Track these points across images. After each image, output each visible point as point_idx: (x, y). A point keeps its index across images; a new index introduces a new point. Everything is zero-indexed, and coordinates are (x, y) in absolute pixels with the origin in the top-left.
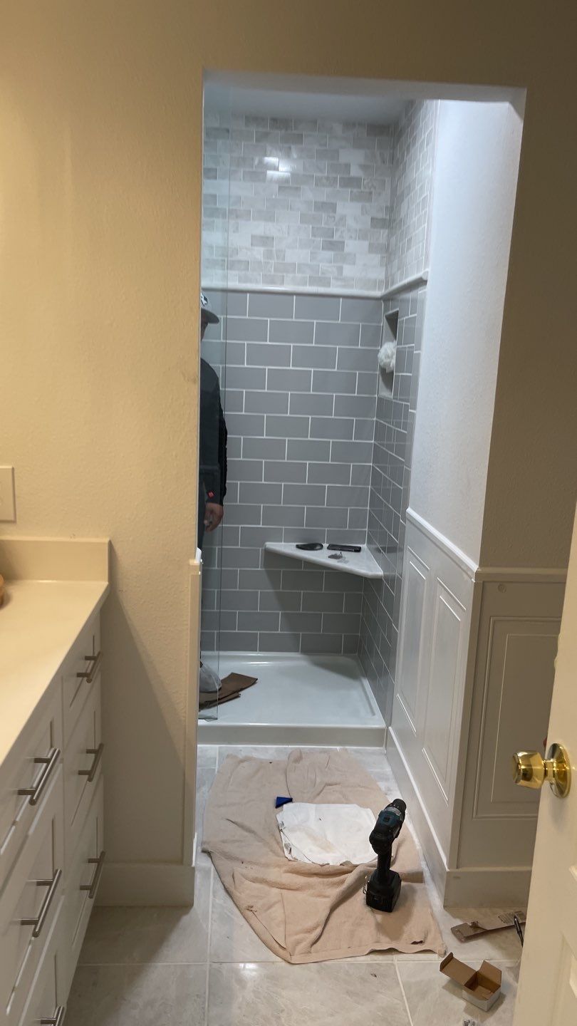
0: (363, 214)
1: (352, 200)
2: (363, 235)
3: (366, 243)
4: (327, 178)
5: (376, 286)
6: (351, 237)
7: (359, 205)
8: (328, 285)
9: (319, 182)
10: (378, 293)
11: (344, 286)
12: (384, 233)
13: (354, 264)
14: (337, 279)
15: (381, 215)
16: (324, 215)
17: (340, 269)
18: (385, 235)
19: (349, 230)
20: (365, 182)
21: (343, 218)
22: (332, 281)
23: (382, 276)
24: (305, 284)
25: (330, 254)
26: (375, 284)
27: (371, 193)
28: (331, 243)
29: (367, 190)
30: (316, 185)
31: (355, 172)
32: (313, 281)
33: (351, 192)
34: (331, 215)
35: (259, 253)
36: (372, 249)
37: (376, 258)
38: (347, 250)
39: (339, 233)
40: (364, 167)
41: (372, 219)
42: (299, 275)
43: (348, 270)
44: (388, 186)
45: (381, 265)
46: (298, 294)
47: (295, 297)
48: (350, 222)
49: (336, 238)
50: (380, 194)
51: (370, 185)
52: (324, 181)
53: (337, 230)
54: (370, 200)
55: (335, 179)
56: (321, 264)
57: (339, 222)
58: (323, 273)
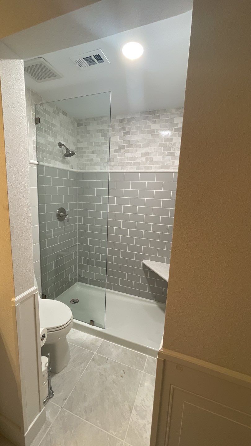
8: (169, 169)
11: (175, 169)
14: (172, 166)
16: (168, 143)
24: (160, 169)
25: (170, 157)
28: (170, 153)
32: (163, 167)
35: (143, 159)
38: (176, 155)
42: (158, 166)
43: (177, 163)
48: (178, 144)
53: (173, 148)
56: (166, 161)
57: (173, 145)
58: (167, 164)
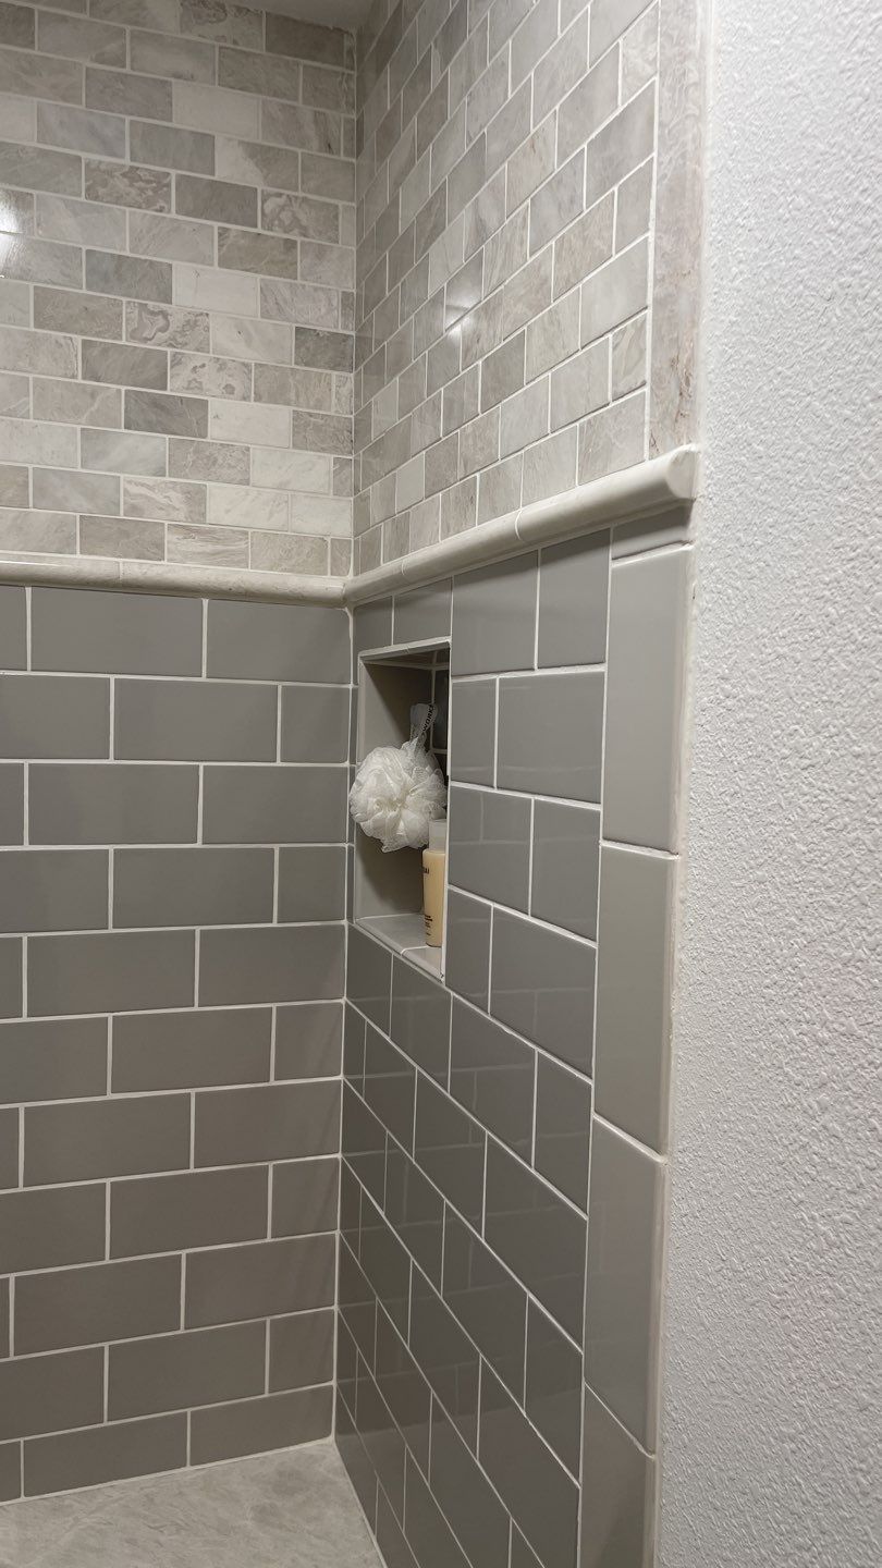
0: (266, 314)
1: (225, 262)
2: (270, 388)
3: (282, 415)
4: (131, 175)
5: (323, 560)
6: (229, 390)
7: (253, 281)
8: (156, 551)
9: (98, 185)
10: (333, 584)
11: (213, 558)
12: (339, 386)
13: (247, 482)
14: (188, 532)
15: (328, 326)
16: (127, 306)
17: (196, 498)
18: (345, 391)
19: (222, 366)
20: (271, 205)
21: (196, 321)
22: (168, 537)
23: (344, 527)
24: (66, 546)
25: (157, 444)
26: (319, 553)
27: (290, 245)
28: (158, 404)
29: (278, 234)
30: (91, 193)
31: (231, 167)
32: (95, 534)
33: (223, 233)
34: (151, 304)
36: (306, 433)
37: (319, 467)
38: (215, 432)
39: (185, 373)
40: (259, 154)
41: (298, 330)
42: (41, 515)
43: (225, 504)
44: (347, 227)
45: (337, 492)
46: (44, 582)
47: (29, 590)
48: (221, 336)
49: (175, 387)
50: (321, 253)
51: (286, 216)
52: (121, 184)
53: (177, 361)
54: (287, 268)
55: (160, 183)
56: (122, 476)
57: (182, 333)
58: (133, 509)
